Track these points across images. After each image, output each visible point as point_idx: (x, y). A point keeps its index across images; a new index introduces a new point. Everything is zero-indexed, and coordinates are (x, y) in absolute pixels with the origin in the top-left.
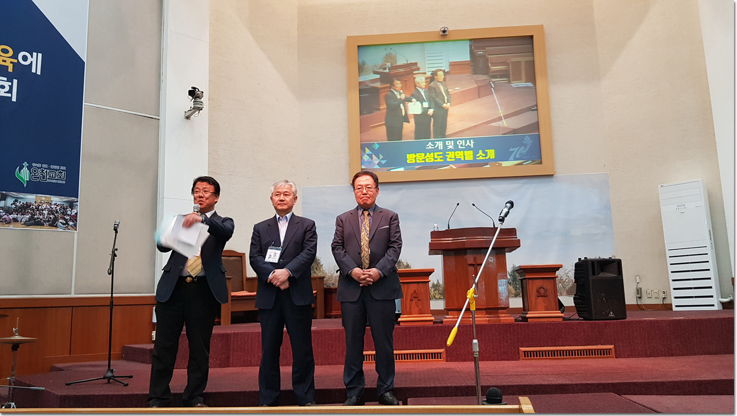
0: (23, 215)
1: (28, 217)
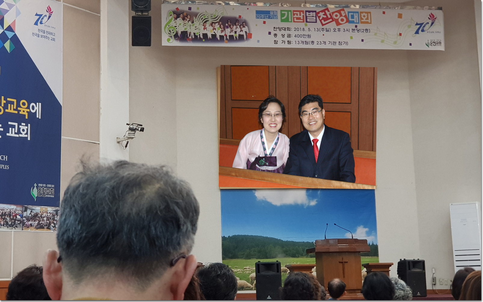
0: (35, 221)
1: (37, 222)
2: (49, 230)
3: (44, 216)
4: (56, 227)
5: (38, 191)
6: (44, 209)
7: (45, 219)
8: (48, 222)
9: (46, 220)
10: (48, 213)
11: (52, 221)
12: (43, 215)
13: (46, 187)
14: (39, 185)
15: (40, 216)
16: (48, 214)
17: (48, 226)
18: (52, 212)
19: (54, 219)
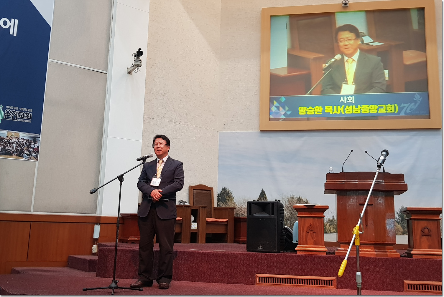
2: (20, 158)
3: (13, 142)
4: (32, 155)
5: (5, 113)
6: (13, 134)
7: (14, 145)
8: (19, 148)
9: (17, 146)
10: (21, 138)
11: (25, 148)
12: (10, 141)
13: (19, 110)
14: (8, 107)
15: (7, 141)
16: (20, 141)
17: (18, 153)
18: (27, 138)
19: (29, 146)
